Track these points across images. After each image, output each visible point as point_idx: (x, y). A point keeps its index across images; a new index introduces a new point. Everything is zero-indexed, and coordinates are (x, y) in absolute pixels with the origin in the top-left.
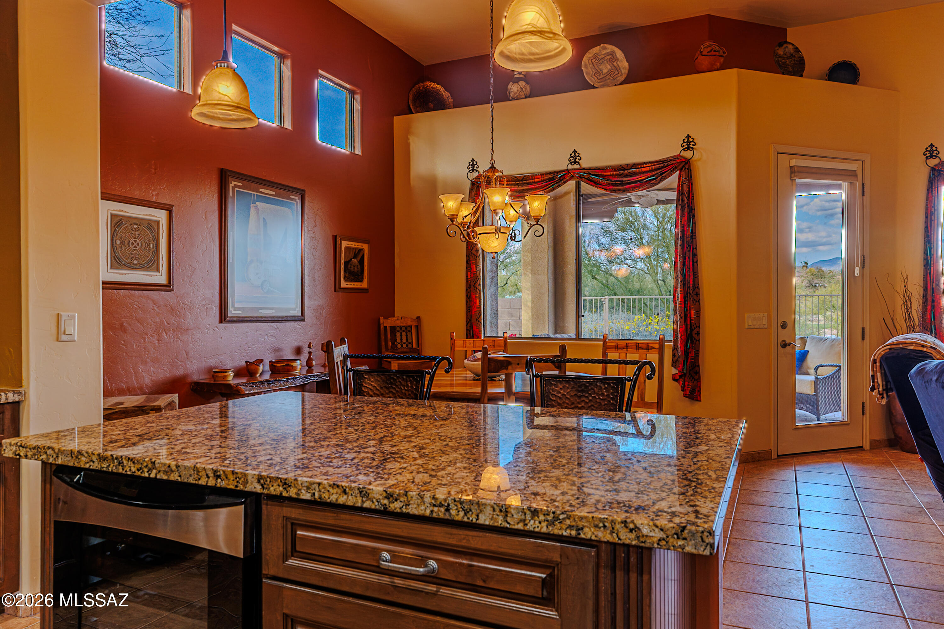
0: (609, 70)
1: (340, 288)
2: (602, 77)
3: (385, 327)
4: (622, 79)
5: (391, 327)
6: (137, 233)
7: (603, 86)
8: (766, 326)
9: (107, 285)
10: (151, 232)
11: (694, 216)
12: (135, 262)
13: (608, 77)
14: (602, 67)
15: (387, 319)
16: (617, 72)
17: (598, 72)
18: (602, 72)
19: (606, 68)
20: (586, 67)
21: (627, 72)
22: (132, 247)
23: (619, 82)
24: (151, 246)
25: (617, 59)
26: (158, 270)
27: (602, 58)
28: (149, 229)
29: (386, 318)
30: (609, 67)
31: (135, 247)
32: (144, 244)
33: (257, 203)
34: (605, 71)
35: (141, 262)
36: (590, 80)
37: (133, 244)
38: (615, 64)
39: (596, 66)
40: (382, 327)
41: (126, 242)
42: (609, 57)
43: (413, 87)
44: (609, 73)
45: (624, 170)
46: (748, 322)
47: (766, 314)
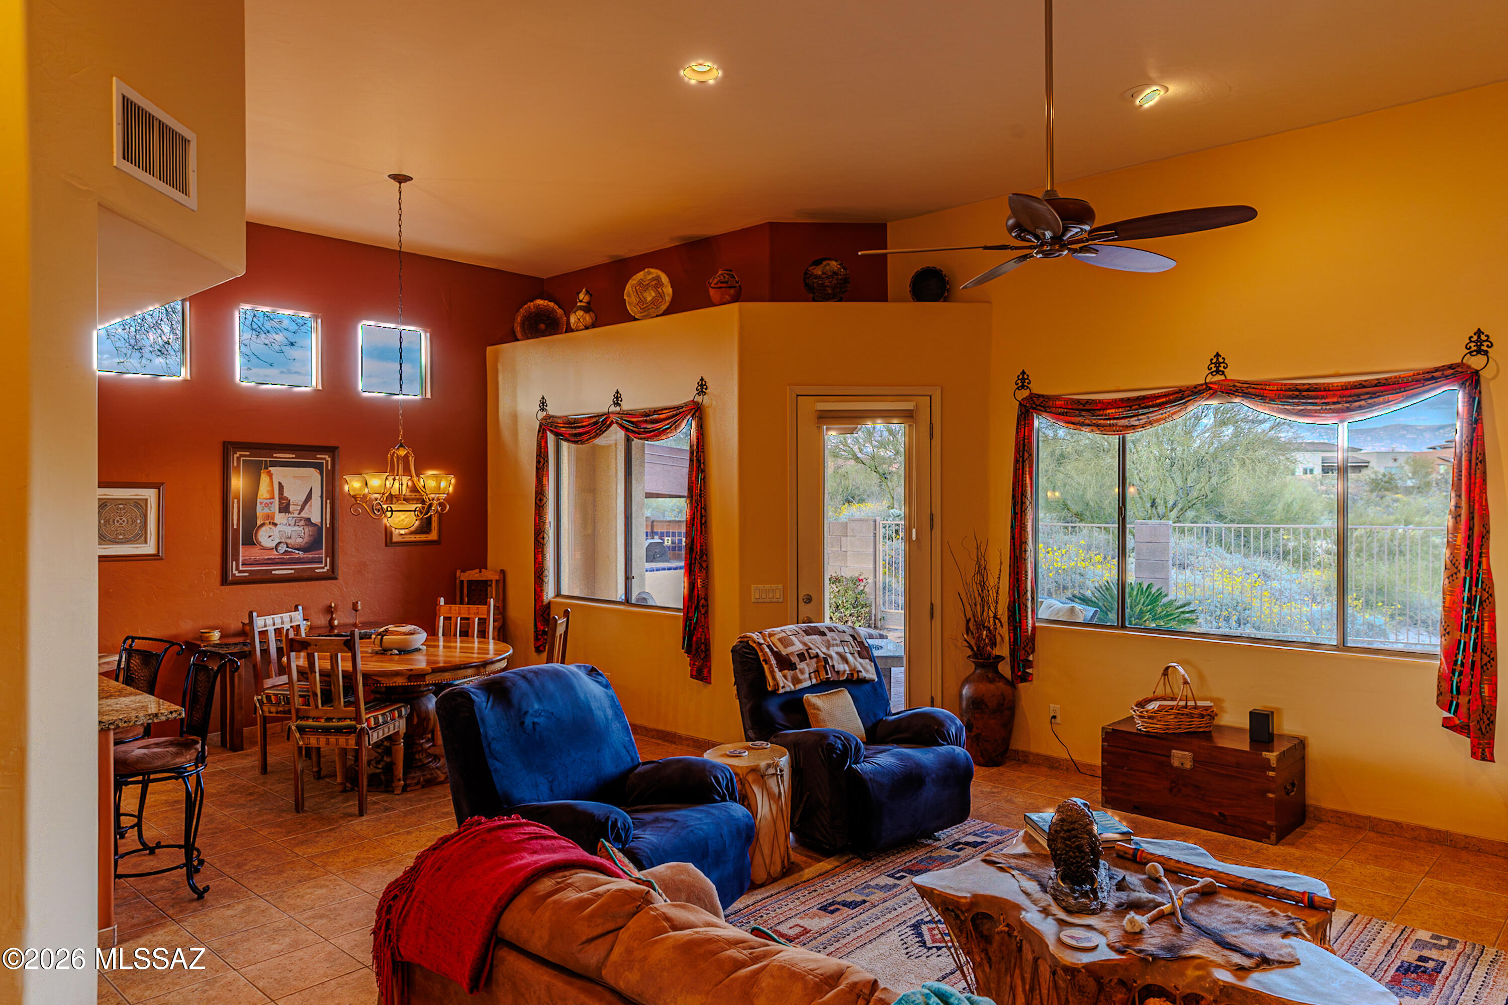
0: (654, 297)
1: (391, 542)
2: (645, 306)
3: (462, 582)
4: (664, 307)
5: (468, 581)
6: (123, 512)
7: (644, 318)
8: (781, 600)
9: (102, 558)
10: (138, 509)
11: (703, 471)
12: (121, 537)
13: (652, 305)
14: (646, 294)
15: (465, 572)
16: (661, 300)
17: (642, 301)
18: (646, 300)
19: (650, 296)
20: (629, 296)
21: (670, 300)
22: (118, 524)
23: (661, 312)
24: (139, 521)
25: (662, 285)
26: (146, 542)
27: (647, 284)
28: (136, 507)
29: (463, 571)
30: (654, 294)
31: (121, 524)
32: (130, 520)
33: (270, 469)
34: (649, 299)
35: (127, 536)
36: (632, 311)
37: (118, 521)
38: (660, 290)
39: (639, 293)
40: (458, 581)
41: (111, 521)
42: (654, 283)
43: (518, 310)
44: (653, 302)
45: (649, 416)
46: (755, 596)
47: (780, 586)
